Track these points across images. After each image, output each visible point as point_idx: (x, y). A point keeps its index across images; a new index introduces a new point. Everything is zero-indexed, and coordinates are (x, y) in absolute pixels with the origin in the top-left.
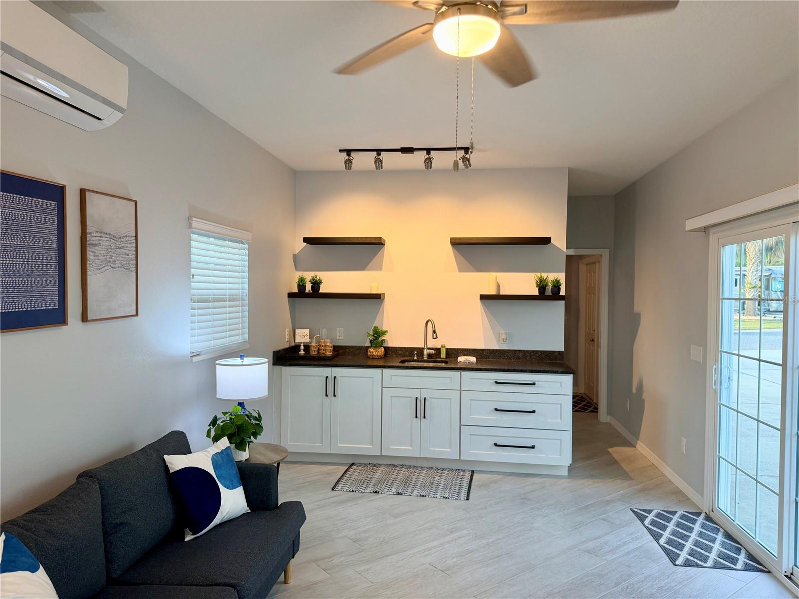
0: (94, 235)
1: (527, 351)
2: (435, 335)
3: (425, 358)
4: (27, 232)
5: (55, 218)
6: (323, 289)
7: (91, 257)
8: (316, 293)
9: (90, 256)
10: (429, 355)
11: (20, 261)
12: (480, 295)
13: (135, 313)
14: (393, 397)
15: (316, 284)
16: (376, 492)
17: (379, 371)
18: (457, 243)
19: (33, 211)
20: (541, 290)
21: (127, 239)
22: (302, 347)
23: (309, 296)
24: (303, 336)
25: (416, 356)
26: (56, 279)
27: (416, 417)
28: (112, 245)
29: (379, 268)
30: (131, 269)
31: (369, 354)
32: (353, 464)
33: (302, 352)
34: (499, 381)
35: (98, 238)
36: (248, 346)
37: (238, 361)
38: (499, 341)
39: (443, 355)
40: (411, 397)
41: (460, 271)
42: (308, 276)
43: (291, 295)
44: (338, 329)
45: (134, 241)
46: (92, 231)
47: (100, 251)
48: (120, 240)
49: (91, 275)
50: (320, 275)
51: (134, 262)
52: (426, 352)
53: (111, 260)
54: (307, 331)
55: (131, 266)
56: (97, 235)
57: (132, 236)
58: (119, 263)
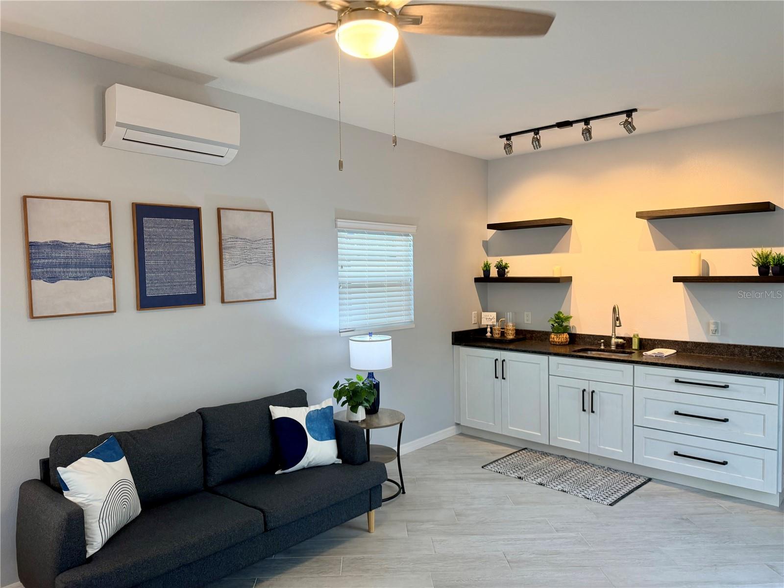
0: (230, 240)
1: (746, 347)
2: (618, 322)
3: (613, 348)
4: (167, 242)
5: (192, 231)
7: (227, 257)
8: (502, 277)
9: (226, 256)
10: (618, 345)
11: (162, 262)
12: (674, 277)
13: (273, 297)
14: (561, 386)
15: (502, 269)
16: (520, 478)
17: (545, 358)
18: (655, 218)
19: (172, 228)
20: (763, 269)
21: (263, 241)
22: (489, 330)
23: (494, 280)
24: (489, 319)
25: (602, 344)
26: (194, 273)
27: (584, 410)
28: (247, 247)
29: (566, 250)
30: (268, 264)
31: (551, 340)
32: (526, 448)
33: (489, 334)
34: (680, 380)
35: (233, 243)
36: (414, 326)
37: (368, 338)
38: (707, 332)
39: (635, 345)
40: (579, 389)
41: (658, 248)
42: (493, 261)
43: (477, 280)
44: (526, 313)
45: (272, 243)
46: (227, 238)
47: (236, 251)
48: (256, 243)
49: (226, 269)
50: (506, 260)
51: (272, 258)
52: (614, 341)
53: (247, 258)
54: (494, 314)
55: (268, 262)
56: (232, 240)
57: (268, 239)
58: (255, 260)
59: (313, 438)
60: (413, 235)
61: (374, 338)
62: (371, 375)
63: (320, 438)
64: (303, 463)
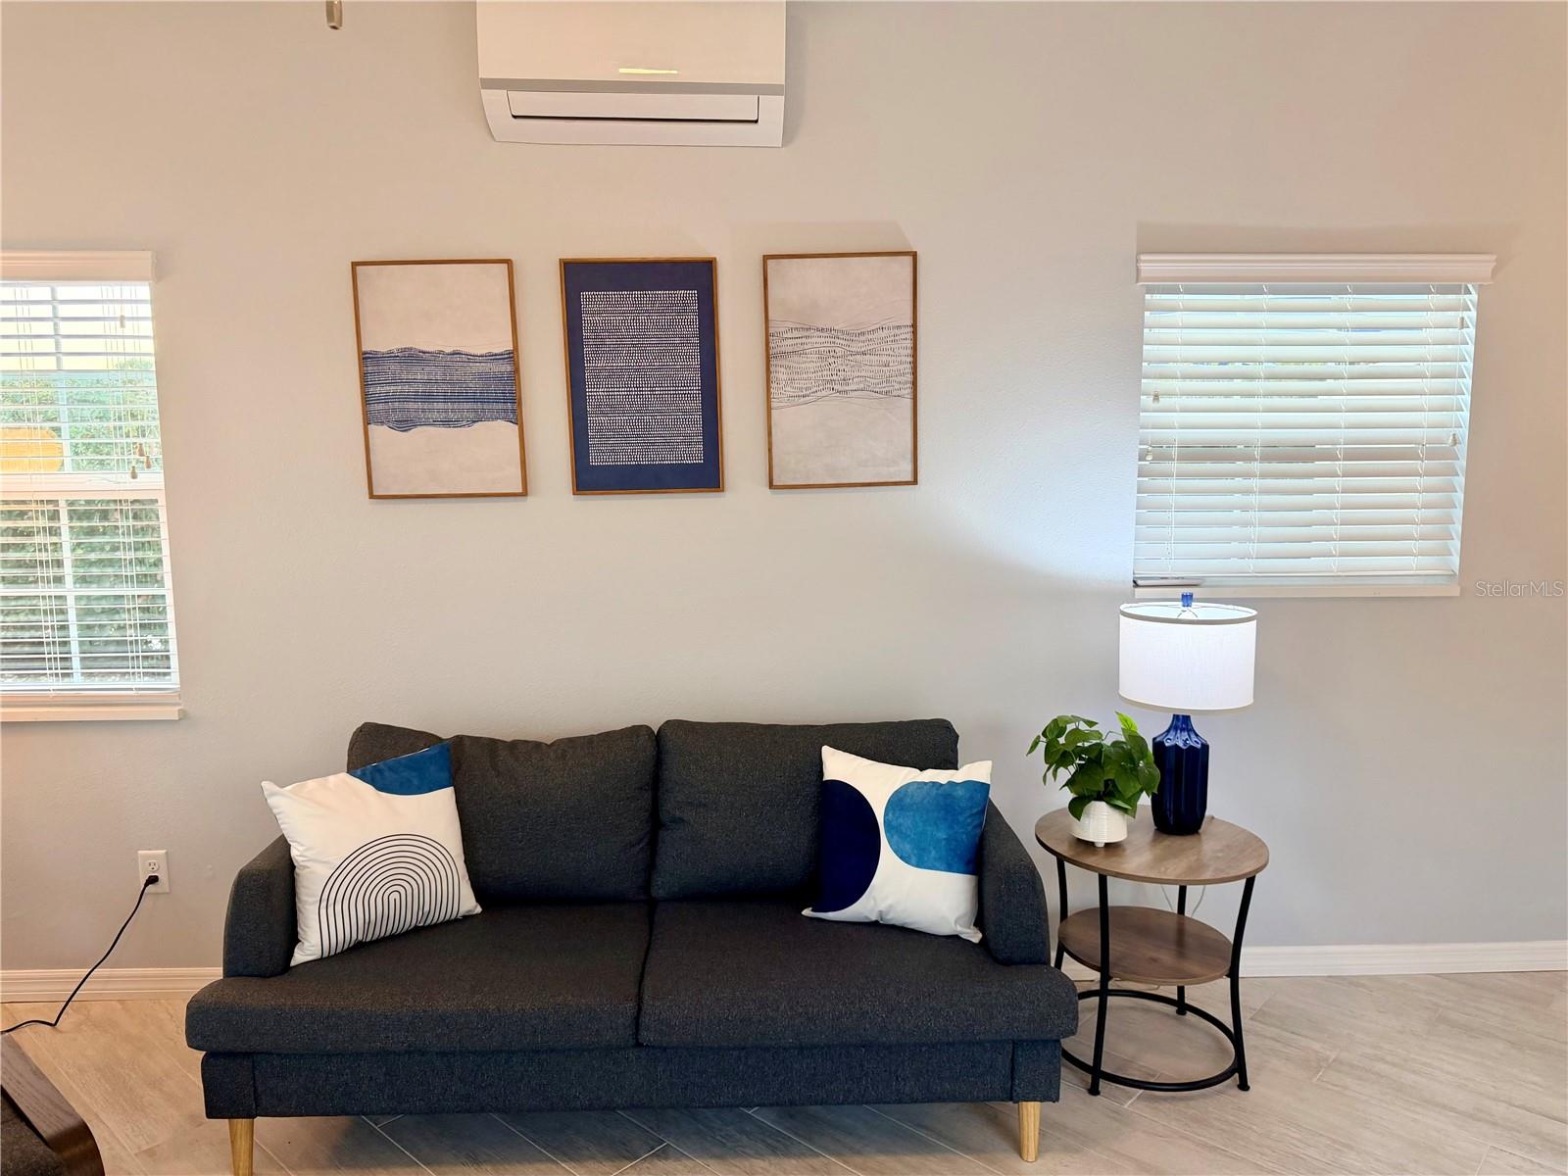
0: (789, 335)
4: (634, 345)
5: (694, 317)
7: (782, 377)
9: (779, 374)
11: (623, 391)
13: (909, 478)
19: (647, 311)
28: (839, 349)
30: (898, 393)
35: (799, 341)
45: (910, 336)
46: (783, 330)
47: (805, 363)
48: (862, 338)
51: (909, 377)
53: (835, 377)
55: (897, 386)
56: (796, 334)
57: (898, 327)
58: (858, 383)
59: (895, 852)
60: (1480, 289)
61: (1199, 611)
62: (1182, 722)
63: (917, 858)
64: (862, 909)
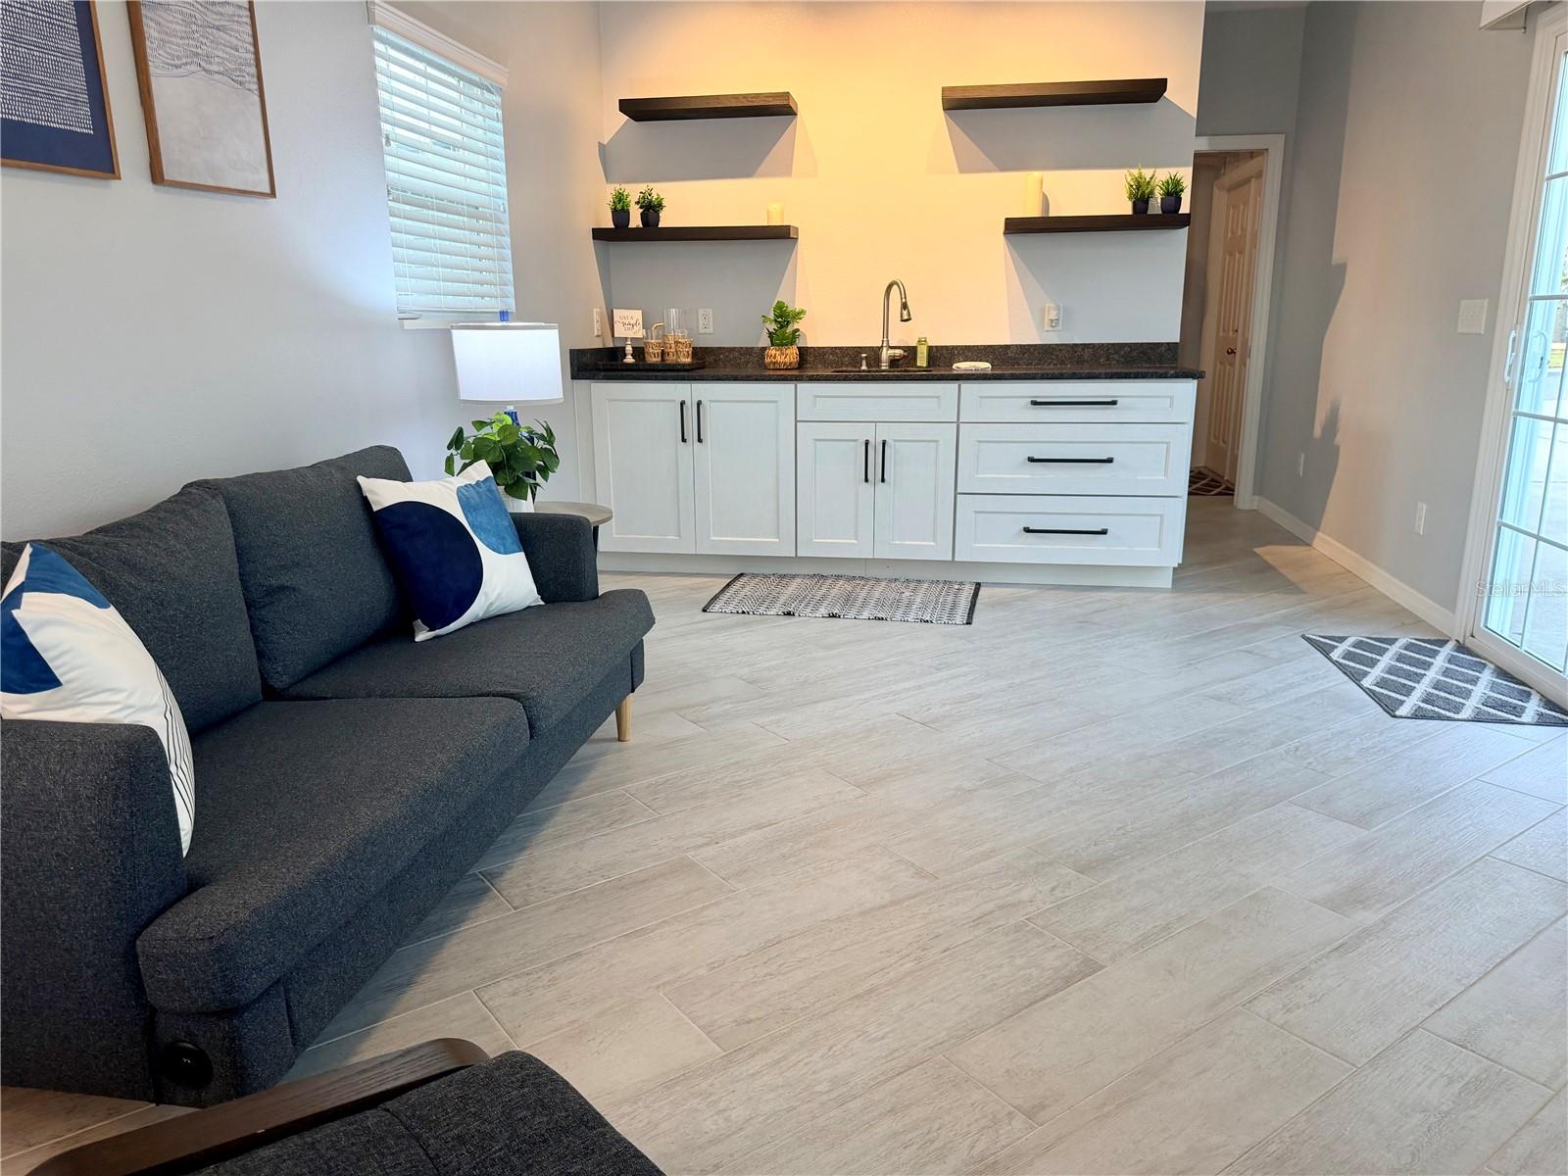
1: (1101, 346)
2: (905, 312)
3: (884, 366)
6: (667, 220)
7: (154, 34)
8: (652, 230)
9: (151, 30)
10: (894, 362)
12: (1007, 219)
13: (268, 191)
14: (819, 440)
15: (651, 209)
16: (789, 614)
17: (789, 387)
18: (958, 102)
20: (1140, 205)
21: (232, 10)
22: (629, 349)
23: (636, 236)
24: (629, 326)
25: (864, 362)
26: (79, 64)
27: (866, 480)
28: (198, 16)
29: (786, 171)
30: (249, 86)
31: (767, 360)
32: (742, 575)
33: (629, 359)
34: (1039, 400)
38: (1040, 325)
39: (922, 361)
40: (856, 441)
41: (964, 169)
42: (634, 192)
43: (599, 234)
44: (701, 311)
45: (248, 21)
47: (172, 22)
48: (214, 9)
49: (157, 75)
50: (660, 190)
51: (253, 70)
52: (885, 354)
54: (637, 315)
55: (247, 78)
58: (219, 64)
59: (488, 547)
60: (501, 93)
63: (502, 549)
64: (477, 610)
